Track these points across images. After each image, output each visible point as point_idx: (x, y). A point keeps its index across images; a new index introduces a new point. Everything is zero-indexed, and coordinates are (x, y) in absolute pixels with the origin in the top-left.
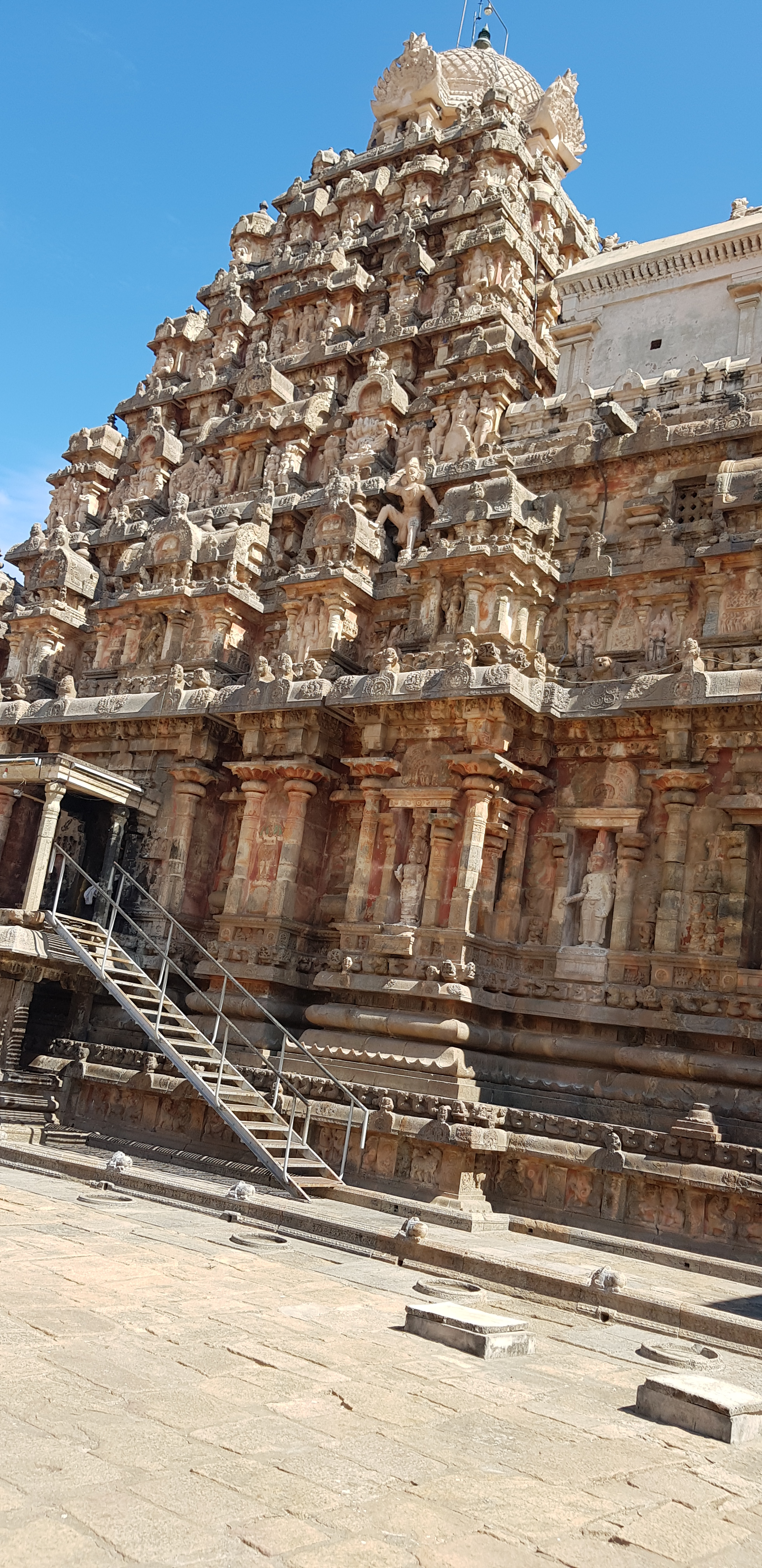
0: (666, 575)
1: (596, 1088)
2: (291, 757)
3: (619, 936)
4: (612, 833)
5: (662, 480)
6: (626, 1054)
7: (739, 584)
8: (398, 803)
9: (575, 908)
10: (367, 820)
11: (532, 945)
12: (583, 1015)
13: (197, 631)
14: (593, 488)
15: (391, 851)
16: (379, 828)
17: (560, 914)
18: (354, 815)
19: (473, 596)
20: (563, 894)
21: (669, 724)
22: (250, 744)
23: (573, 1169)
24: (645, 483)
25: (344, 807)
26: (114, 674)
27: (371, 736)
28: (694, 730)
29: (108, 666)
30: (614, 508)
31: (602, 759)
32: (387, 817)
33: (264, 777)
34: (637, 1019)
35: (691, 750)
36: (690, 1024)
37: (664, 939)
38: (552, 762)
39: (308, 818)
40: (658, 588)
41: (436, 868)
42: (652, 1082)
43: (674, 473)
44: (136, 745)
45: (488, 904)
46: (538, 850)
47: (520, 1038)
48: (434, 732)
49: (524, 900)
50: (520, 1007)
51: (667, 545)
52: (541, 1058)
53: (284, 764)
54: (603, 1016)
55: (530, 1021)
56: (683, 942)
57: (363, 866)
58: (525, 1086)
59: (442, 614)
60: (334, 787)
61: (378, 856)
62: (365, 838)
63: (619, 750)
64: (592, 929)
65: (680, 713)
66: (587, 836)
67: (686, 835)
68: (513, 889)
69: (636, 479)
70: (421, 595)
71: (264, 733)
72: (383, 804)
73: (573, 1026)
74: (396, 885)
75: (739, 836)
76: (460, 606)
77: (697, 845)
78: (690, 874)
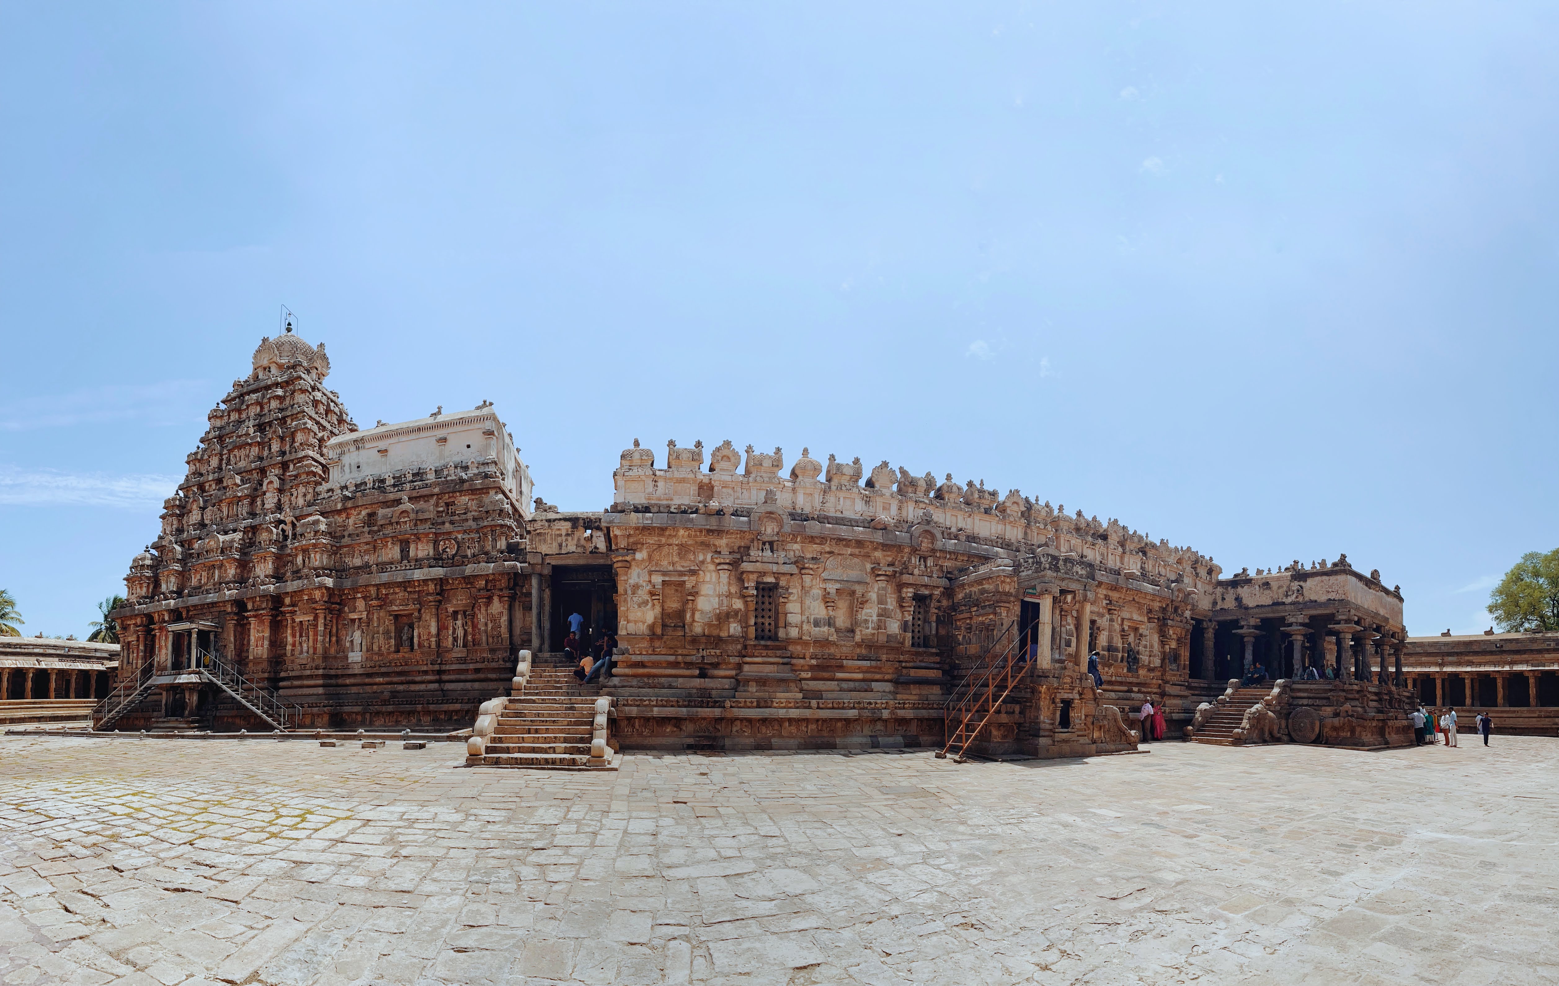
0: (367, 543)
1: (361, 691)
2: (263, 609)
3: (364, 648)
4: (360, 619)
5: (364, 513)
6: (367, 680)
7: (387, 546)
8: (297, 620)
9: (352, 641)
10: (289, 625)
11: (341, 654)
12: (356, 672)
13: (226, 570)
14: (344, 515)
15: (298, 634)
16: (293, 628)
17: (348, 645)
18: (285, 623)
19: (312, 555)
20: (348, 639)
21: (371, 588)
22: (250, 606)
23: (357, 713)
24: (358, 514)
25: (281, 621)
26: (200, 587)
27: (287, 601)
28: (378, 589)
29: (197, 584)
30: (351, 521)
31: (355, 598)
32: (295, 625)
33: (255, 616)
34: (371, 671)
35: (378, 595)
36: (383, 670)
37: (375, 648)
38: (341, 600)
39: (271, 627)
40: (366, 547)
41: (311, 638)
42: (375, 687)
43: (367, 511)
44: (212, 610)
45: (327, 645)
46: (340, 627)
47: (340, 681)
48: (306, 597)
49: (337, 641)
50: (339, 672)
51: (367, 535)
52: (347, 685)
53: (262, 612)
54: (361, 671)
55: (343, 676)
56: (380, 648)
57: (290, 639)
58: (343, 694)
59: (304, 561)
60: (277, 616)
61: (294, 636)
62: (289, 631)
63: (359, 595)
64: (357, 647)
65: (374, 585)
66: (353, 621)
67: (378, 619)
68: (334, 639)
69: (355, 513)
70: (296, 555)
71: (253, 603)
72: (293, 621)
73: (354, 675)
74: (300, 643)
75: (391, 618)
76: (309, 558)
77: (382, 621)
78: (381, 629)
